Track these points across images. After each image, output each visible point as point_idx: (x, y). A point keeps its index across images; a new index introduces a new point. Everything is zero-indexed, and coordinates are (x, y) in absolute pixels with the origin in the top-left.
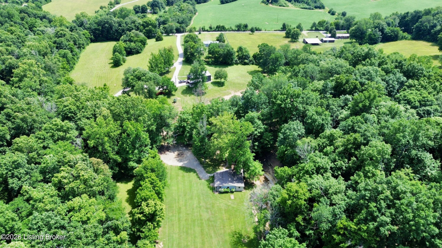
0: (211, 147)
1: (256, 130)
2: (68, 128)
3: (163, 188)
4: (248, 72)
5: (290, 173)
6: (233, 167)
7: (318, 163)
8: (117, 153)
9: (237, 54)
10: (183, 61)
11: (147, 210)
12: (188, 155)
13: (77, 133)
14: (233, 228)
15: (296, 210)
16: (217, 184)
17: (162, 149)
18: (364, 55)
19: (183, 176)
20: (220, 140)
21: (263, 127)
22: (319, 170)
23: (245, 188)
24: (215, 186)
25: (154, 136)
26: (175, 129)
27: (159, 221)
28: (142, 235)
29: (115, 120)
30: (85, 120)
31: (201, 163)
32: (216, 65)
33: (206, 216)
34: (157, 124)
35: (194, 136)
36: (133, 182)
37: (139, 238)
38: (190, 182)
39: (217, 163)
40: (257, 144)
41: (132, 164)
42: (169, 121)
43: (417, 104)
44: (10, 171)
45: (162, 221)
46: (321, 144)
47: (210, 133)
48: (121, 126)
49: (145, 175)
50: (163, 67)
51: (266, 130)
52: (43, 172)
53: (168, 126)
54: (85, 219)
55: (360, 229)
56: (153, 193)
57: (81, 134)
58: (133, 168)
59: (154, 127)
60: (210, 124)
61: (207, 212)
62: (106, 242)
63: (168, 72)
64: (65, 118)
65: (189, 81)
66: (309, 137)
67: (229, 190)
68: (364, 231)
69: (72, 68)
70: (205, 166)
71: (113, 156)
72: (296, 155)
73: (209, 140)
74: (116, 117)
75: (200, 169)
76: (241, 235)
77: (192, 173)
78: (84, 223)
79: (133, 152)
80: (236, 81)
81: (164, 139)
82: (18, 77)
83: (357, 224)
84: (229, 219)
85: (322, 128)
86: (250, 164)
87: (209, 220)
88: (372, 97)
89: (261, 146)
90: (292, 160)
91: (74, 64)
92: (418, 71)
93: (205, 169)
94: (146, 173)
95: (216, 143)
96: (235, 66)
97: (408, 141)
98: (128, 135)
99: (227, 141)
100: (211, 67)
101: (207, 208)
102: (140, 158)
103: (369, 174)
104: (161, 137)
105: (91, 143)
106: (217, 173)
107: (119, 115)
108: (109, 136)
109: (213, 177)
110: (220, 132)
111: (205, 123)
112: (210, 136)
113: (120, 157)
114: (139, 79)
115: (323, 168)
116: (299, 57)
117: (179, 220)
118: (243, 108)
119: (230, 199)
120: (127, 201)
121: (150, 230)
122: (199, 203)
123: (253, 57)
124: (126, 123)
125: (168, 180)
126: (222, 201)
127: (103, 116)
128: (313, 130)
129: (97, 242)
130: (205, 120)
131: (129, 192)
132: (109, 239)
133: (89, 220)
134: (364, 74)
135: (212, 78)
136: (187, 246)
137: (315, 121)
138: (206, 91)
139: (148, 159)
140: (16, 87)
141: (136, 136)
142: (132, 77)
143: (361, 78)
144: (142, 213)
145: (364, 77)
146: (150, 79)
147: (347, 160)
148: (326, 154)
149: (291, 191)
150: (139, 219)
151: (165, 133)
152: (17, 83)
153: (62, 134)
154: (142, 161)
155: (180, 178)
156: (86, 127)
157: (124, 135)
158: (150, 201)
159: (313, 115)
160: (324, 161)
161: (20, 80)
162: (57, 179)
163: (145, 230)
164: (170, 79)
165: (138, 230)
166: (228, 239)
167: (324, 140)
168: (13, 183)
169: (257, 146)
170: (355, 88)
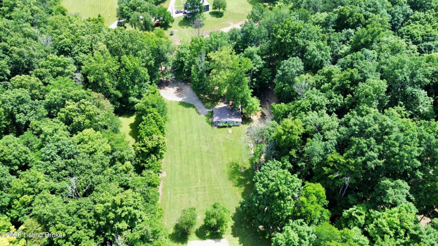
0: (209, 83)
1: (255, 66)
2: (65, 63)
3: (164, 122)
5: (287, 109)
6: (231, 102)
7: (314, 100)
8: (118, 88)
11: (150, 144)
12: (187, 90)
13: (75, 68)
14: (231, 159)
15: (291, 145)
16: (216, 119)
17: (161, 84)
19: (183, 111)
20: (219, 77)
21: (261, 62)
22: (314, 107)
23: (242, 123)
24: (214, 121)
25: (152, 71)
26: (173, 64)
27: (162, 153)
28: (146, 166)
29: (113, 55)
30: (82, 55)
31: (200, 99)
33: (205, 148)
34: (155, 59)
35: (192, 71)
36: (135, 116)
37: (144, 168)
38: (190, 117)
39: (215, 99)
40: (255, 80)
41: (132, 99)
42: (167, 55)
43: (420, 39)
44: (15, 106)
45: (165, 153)
46: (319, 81)
47: (208, 68)
48: (120, 61)
51: (265, 66)
52: (49, 107)
53: (166, 61)
54: (92, 150)
55: (348, 163)
56: (157, 128)
57: (79, 69)
58: (134, 103)
59: (152, 62)
60: (209, 59)
61: (207, 145)
62: (114, 172)
63: (164, 1)
64: (62, 52)
65: (186, 11)
66: (307, 74)
67: (227, 125)
68: (352, 165)
70: (204, 101)
71: (112, 91)
72: (293, 91)
73: (208, 75)
74: (114, 52)
75: (199, 104)
76: (238, 166)
77: (191, 108)
78: (91, 153)
79: (132, 88)
80: (236, 11)
81: (163, 74)
82: (8, 6)
83: (346, 158)
84: (227, 151)
85: (321, 65)
86: (248, 101)
87: (208, 152)
89: (259, 82)
90: (289, 97)
92: (427, 2)
93: (204, 105)
94: (148, 108)
95: (215, 79)
97: (405, 78)
98: (127, 70)
99: (225, 77)
101: (206, 142)
102: (140, 93)
103: (363, 113)
104: (159, 73)
105: (91, 78)
106: (216, 109)
107: (117, 50)
108: (108, 72)
109: (212, 112)
110: (219, 67)
111: (204, 58)
112: (208, 72)
113: (121, 92)
114: (134, 9)
115: (318, 105)
117: (180, 152)
118: (242, 42)
119: (228, 133)
120: (131, 134)
121: (153, 161)
122: (199, 137)
124: (125, 57)
125: (168, 115)
126: (220, 135)
127: (100, 51)
128: (312, 67)
129: (105, 172)
130: (204, 55)
131: (132, 126)
132: (116, 169)
133: (96, 151)
134: (369, 6)
135: (211, 8)
136: (188, 175)
137: (314, 57)
138: (204, 22)
139: (148, 95)
140: (7, 18)
141: (135, 71)
142: (127, 7)
143: (366, 10)
144: (145, 146)
145: (369, 9)
146: (146, 10)
147: (342, 97)
148: (323, 91)
149: (286, 127)
150: (142, 152)
151: (163, 68)
152: (7, 13)
153: (60, 69)
154: (142, 96)
155: (179, 113)
156: (84, 62)
157: (123, 70)
158: (154, 136)
159: (314, 50)
160: (320, 98)
161: (11, 10)
162: (63, 115)
163: (149, 161)
164: (166, 10)
165: (142, 161)
166: (226, 169)
167: (323, 77)
168: (20, 118)
169: (256, 82)
170: (359, 21)
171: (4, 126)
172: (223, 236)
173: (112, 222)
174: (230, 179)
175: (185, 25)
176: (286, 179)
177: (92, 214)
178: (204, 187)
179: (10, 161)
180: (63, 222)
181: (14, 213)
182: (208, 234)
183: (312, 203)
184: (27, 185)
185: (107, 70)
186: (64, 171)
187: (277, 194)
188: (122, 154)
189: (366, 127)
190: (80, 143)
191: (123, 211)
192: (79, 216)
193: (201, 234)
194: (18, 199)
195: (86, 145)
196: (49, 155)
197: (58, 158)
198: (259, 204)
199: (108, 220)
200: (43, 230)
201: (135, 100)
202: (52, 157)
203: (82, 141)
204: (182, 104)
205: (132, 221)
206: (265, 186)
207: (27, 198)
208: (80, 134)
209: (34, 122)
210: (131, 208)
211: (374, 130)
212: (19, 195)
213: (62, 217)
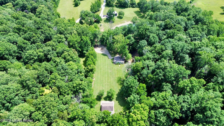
0: (113, 48)
1: (131, 42)
2: (62, 38)
3: (96, 61)
4: (134, 12)
5: (140, 59)
6: (121, 55)
7: (148, 56)
8: (80, 48)
9: (130, 2)
10: (106, 5)
11: (90, 68)
12: (105, 49)
13: (65, 39)
14: (118, 76)
15: (138, 71)
16: (115, 61)
17: (95, 46)
18: (184, 8)
19: (103, 57)
20: (117, 45)
21: (134, 40)
22: (148, 59)
23: (125, 63)
24: (114, 62)
25: (92, 41)
26: (100, 39)
27: (94, 72)
28: (88, 75)
29: (79, 35)
30: (68, 35)
31: (110, 53)
32: (120, 7)
33: (110, 71)
34: (94, 37)
35: (107, 43)
36: (85, 58)
37: (87, 76)
38: (105, 59)
39: (115, 53)
40: (131, 47)
41: (85, 52)
42: (98, 36)
43: (192, 36)
44: (47, 52)
45: (95, 72)
46: (152, 49)
47: (113, 42)
48: (81, 38)
49: (89, 56)
50: (96, 8)
51: (135, 42)
52: (57, 53)
53: (98, 37)
54: (72, 68)
55: (153, 77)
56: (92, 62)
57: (67, 40)
58: (85, 53)
59: (92, 38)
60: (114, 38)
61: (110, 70)
63: (99, 11)
64: (61, 33)
65: (107, 16)
66: (149, 46)
67: (119, 63)
68: (155, 78)
69: (57, 6)
70: (111, 54)
71: (78, 48)
72: (143, 52)
73: (113, 44)
74: (79, 34)
75: (109, 55)
76: (121, 78)
77: (106, 56)
78: (72, 69)
79: (85, 48)
80: (128, 16)
81: (96, 42)
82: (39, 13)
83: (153, 76)
84: (117, 73)
85: (154, 43)
86: (127, 55)
87: (110, 73)
88: (174, 33)
89: (132, 48)
90: (141, 55)
91: (58, 4)
92: (202, 19)
93: (111, 55)
94: (90, 56)
95: (115, 46)
96: (129, 8)
98: (83, 41)
99: (119, 45)
100: (118, 9)
101: (110, 69)
102: (87, 50)
103: (162, 61)
104: (95, 42)
105: (71, 44)
106: (115, 57)
107: (80, 34)
108: (77, 41)
109: (113, 58)
110: (117, 42)
111: (112, 38)
112: (113, 43)
113: (81, 49)
114: (87, 15)
115: (150, 58)
116: (157, 6)
117: (101, 72)
118: (127, 31)
119: (119, 66)
120: (83, 64)
121: (91, 74)
122: (108, 67)
123: (137, 4)
124: (83, 36)
125: (97, 58)
126: (116, 67)
127: (74, 34)
128: (150, 44)
129: (76, 75)
130: (112, 37)
131: (84, 61)
132: (79, 75)
133: (73, 69)
134: (177, 21)
135: (118, 14)
136: (103, 80)
137: (151, 40)
138: (114, 21)
139: (90, 51)
140: (38, 17)
141: (86, 42)
142: (84, 15)
143: (175, 22)
144: (88, 68)
145: (176, 22)
146: (91, 16)
147: (158, 56)
148: (153, 53)
149: (136, 65)
150: (87, 70)
151: (96, 40)
152: (38, 15)
153: (60, 40)
154: (88, 51)
155: (101, 58)
156: (69, 38)
157: (82, 41)
158: (91, 65)
159: (151, 38)
160: (151, 56)
161: (40, 14)
162: (63, 56)
163: (89, 74)
164: (99, 16)
165: (87, 74)
166: (116, 79)
167: (153, 48)
168: (49, 56)
169: (131, 48)
170: (171, 27)
171: (43, 59)
172: (113, 100)
173: (78, 90)
174: (117, 83)
175: (106, 22)
176: (134, 81)
177: (72, 87)
178: (108, 84)
179: (48, 70)
180: (64, 88)
181: (50, 85)
182: (108, 99)
183: (141, 90)
184: (55, 77)
185: (76, 41)
186: (63, 74)
187: (130, 86)
188: (81, 70)
189: (160, 66)
190: (68, 66)
191: (81, 87)
192: (69, 87)
193: (105, 99)
194: (52, 81)
195: (70, 67)
196: (59, 69)
197: (62, 70)
198: (125, 90)
199: (77, 89)
200: (58, 90)
201: (86, 52)
202: (60, 69)
203: (69, 65)
204: (103, 54)
205: (84, 91)
206: (127, 84)
207: (54, 81)
208: (68, 63)
209: (53, 58)
210: (84, 86)
211: (162, 67)
212: (52, 80)
213: (64, 87)
